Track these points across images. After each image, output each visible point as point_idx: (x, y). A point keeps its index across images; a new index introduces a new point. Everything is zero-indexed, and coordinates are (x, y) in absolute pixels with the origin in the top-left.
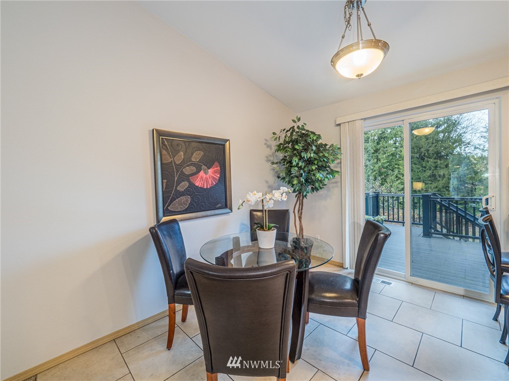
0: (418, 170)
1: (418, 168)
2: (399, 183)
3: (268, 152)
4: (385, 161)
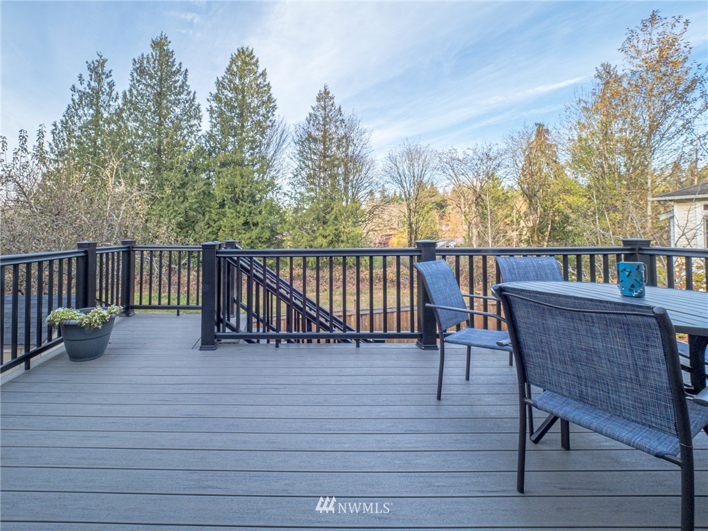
4: (194, 200)
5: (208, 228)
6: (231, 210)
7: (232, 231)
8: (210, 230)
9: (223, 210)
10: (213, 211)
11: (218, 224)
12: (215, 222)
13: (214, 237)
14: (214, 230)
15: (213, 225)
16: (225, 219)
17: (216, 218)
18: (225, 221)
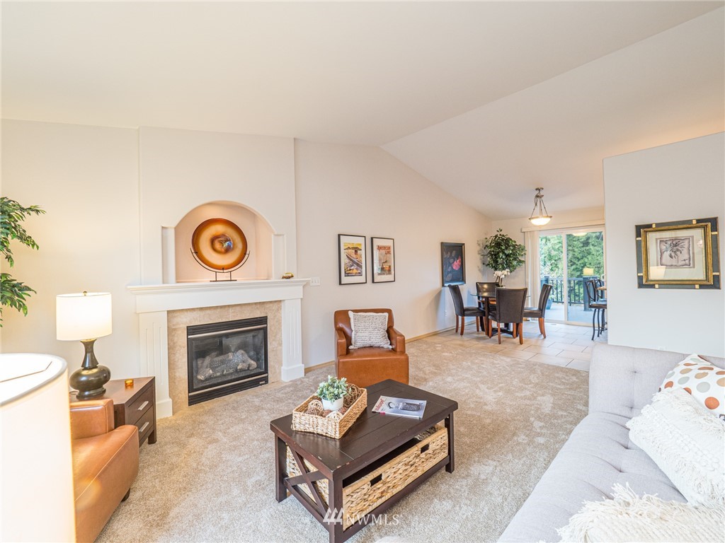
0: (598, 253)
1: (598, 251)
2: (574, 270)
3: (479, 248)
4: (556, 242)
5: (572, 265)
6: (596, 248)
7: (598, 267)
8: (574, 267)
9: (587, 248)
10: (576, 250)
11: (581, 261)
12: (579, 260)
13: (578, 273)
14: (578, 267)
15: (577, 263)
16: (589, 257)
17: (579, 256)
18: (590, 259)
